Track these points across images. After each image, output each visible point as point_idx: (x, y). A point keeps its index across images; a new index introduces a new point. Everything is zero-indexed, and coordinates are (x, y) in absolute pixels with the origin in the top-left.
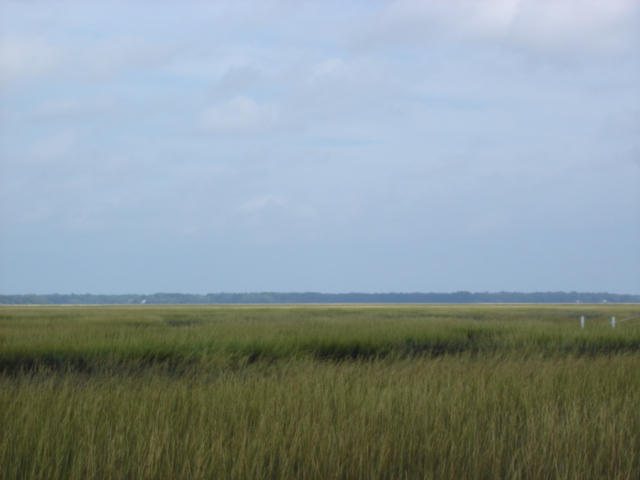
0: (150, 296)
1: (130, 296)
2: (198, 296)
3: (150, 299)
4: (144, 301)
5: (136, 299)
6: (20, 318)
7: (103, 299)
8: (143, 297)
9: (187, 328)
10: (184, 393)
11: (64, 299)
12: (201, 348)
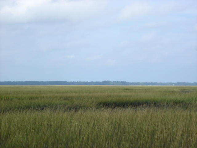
0: (176, 83)
1: (169, 83)
2: (191, 83)
3: (175, 84)
4: (174, 85)
5: (171, 84)
6: (136, 89)
7: (161, 84)
8: (174, 83)
9: (188, 93)
10: (189, 113)
11: (149, 84)
12: (193, 100)
